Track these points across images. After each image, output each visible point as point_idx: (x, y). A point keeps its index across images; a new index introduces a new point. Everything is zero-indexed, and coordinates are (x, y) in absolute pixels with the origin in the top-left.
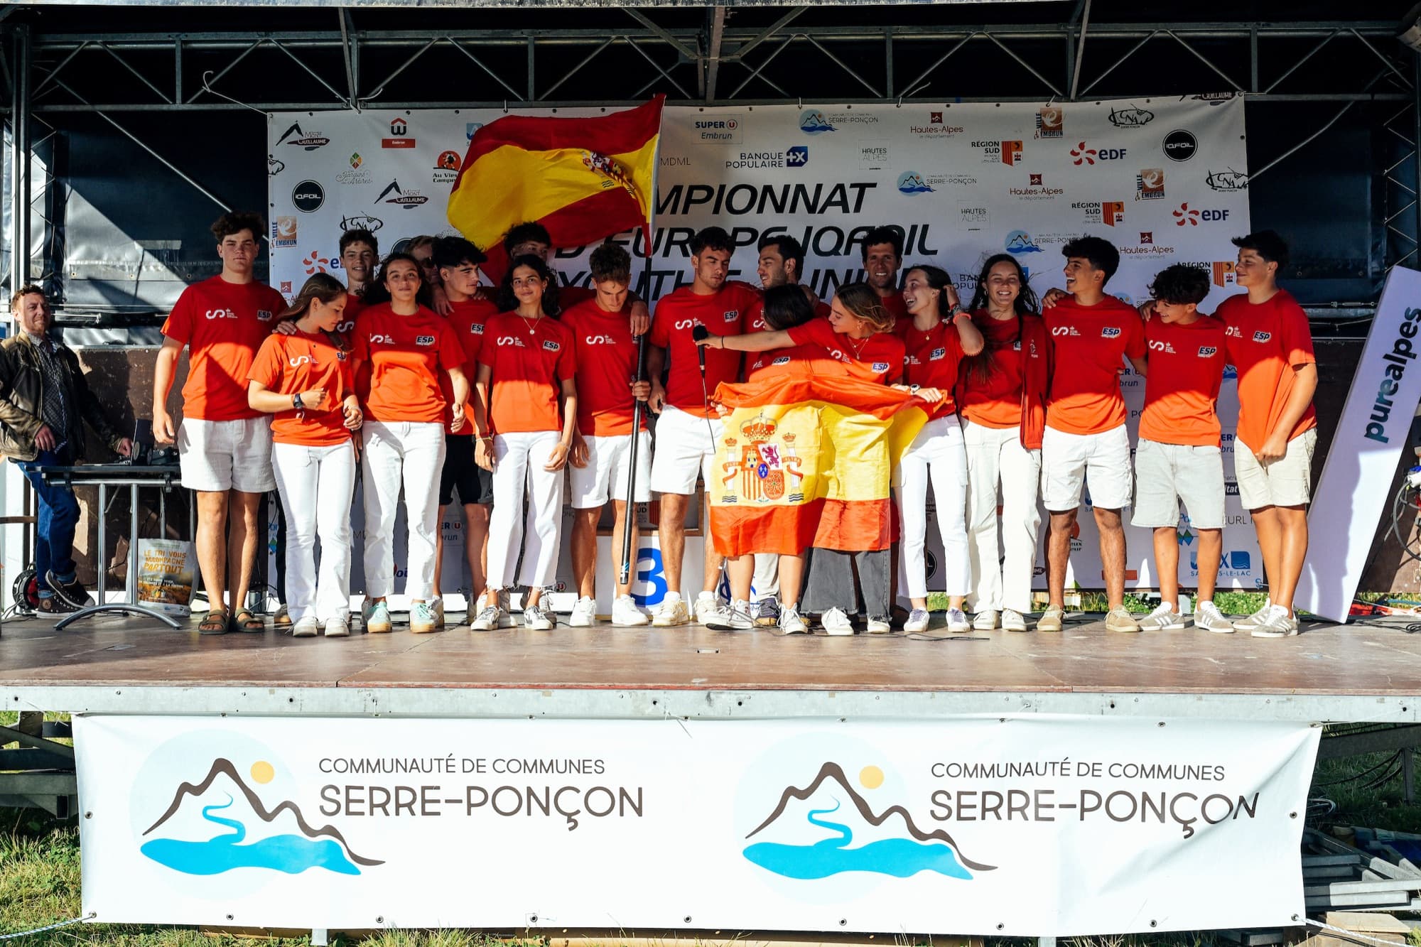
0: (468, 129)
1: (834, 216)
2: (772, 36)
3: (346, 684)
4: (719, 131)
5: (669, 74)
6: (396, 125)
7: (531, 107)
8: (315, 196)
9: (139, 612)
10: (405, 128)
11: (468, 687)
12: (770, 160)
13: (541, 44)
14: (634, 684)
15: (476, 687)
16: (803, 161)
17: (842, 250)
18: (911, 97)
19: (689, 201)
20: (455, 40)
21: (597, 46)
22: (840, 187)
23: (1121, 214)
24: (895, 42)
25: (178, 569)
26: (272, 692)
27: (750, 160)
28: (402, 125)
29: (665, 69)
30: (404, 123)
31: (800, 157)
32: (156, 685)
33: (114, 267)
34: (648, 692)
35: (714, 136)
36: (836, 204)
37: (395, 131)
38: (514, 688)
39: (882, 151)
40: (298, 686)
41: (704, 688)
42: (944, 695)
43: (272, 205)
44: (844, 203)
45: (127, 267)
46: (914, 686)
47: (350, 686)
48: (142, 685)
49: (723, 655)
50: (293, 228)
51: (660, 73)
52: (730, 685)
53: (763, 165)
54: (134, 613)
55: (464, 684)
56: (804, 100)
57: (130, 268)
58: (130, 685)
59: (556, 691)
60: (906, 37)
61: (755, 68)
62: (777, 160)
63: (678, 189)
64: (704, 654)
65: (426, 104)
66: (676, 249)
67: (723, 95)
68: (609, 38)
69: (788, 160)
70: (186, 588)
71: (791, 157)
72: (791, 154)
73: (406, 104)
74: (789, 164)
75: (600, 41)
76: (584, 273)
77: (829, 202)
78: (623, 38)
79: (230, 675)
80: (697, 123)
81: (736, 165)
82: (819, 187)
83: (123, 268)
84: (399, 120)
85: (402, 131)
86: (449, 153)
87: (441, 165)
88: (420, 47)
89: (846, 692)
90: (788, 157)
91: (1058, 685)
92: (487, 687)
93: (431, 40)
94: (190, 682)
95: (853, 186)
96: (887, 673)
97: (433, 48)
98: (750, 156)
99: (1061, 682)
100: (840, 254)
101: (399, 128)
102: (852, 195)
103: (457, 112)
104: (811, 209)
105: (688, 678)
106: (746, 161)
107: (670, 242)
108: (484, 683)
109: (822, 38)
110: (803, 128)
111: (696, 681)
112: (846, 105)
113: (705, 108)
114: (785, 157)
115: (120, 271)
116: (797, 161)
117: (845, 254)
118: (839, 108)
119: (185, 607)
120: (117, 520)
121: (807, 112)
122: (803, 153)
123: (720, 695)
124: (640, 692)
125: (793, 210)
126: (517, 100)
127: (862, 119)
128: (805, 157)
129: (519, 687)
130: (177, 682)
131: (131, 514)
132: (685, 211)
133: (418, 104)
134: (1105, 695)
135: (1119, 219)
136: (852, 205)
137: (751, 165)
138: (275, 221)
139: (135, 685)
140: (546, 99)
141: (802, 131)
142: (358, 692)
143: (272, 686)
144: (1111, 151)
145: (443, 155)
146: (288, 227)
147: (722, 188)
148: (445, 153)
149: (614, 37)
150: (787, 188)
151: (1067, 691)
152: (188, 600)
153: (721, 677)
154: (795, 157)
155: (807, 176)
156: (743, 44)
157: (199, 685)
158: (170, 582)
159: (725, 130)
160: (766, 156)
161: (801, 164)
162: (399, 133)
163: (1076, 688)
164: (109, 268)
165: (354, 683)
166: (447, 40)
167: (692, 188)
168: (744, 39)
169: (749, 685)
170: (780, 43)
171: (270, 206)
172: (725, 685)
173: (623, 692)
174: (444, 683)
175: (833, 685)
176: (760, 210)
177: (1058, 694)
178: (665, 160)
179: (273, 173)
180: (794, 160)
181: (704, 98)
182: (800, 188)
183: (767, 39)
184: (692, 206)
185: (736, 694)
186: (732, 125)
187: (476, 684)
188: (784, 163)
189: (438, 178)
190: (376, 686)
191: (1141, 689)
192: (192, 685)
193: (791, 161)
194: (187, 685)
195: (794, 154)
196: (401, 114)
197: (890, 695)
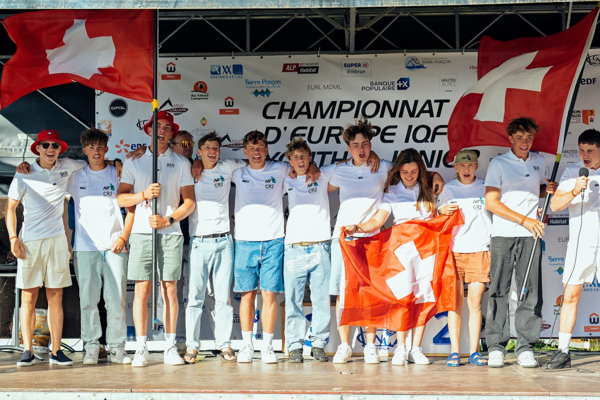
0: (211, 68)
1: (425, 118)
2: (389, 13)
3: (136, 390)
4: (358, 69)
5: (329, 36)
6: (169, 66)
7: (248, 55)
8: (122, 108)
9: (19, 350)
10: (175, 68)
11: (206, 392)
12: (388, 86)
13: (254, 19)
14: (300, 391)
15: (210, 393)
16: (407, 86)
17: (429, 140)
18: (470, 48)
19: (340, 110)
20: (204, 17)
21: (287, 20)
22: (429, 102)
23: (593, 117)
24: (461, 16)
25: (42, 326)
26: (94, 395)
27: (376, 86)
28: (173, 67)
29: (326, 33)
30: (174, 65)
31: (405, 84)
32: (30, 391)
33: (6, 149)
34: (307, 395)
35: (355, 72)
36: (426, 112)
37: (169, 70)
38: (231, 393)
39: (454, 80)
40: (109, 392)
41: (339, 393)
42: (476, 397)
43: (97, 113)
44: (431, 112)
45: (13, 149)
46: (459, 392)
47: (139, 392)
48: (21, 391)
49: (355, 375)
50: (110, 126)
51: (323, 36)
52: (354, 391)
53: (384, 88)
54: (17, 351)
55: (203, 390)
56: (407, 50)
57: (15, 150)
58: (15, 391)
59: (255, 394)
60: (467, 13)
61: (379, 32)
62: (392, 86)
63: (333, 104)
64: (344, 375)
65: (187, 54)
66: (332, 139)
67: (360, 48)
68: (293, 15)
69: (398, 86)
70: (47, 337)
71: (400, 84)
72: (400, 82)
73: (175, 54)
74: (399, 88)
75: (288, 17)
76: (280, 153)
77: (422, 111)
78: (301, 15)
79: (71, 386)
80: (345, 64)
81: (368, 89)
82: (416, 102)
83: (11, 150)
84: (171, 63)
85: (173, 70)
86: (200, 82)
87: (196, 90)
88: (184, 21)
89: (420, 396)
90: (398, 84)
91: (542, 391)
92: (216, 392)
93: (190, 17)
94: (48, 389)
95: (436, 101)
96: (446, 385)
97: (191, 22)
98: (376, 84)
99: (544, 390)
100: (428, 142)
101: (171, 68)
102: (435, 107)
103: (205, 58)
104: (412, 115)
105: (331, 387)
106: (374, 86)
107: (329, 135)
108: (215, 390)
109: (418, 14)
110: (407, 67)
111: (335, 389)
112: (432, 53)
113: (349, 55)
114: (396, 84)
115: (10, 152)
116: (403, 86)
117: (431, 142)
118: (428, 55)
119: (46, 348)
120: (7, 297)
121: (409, 57)
122: (407, 82)
123: (348, 397)
124: (303, 395)
125: (401, 115)
126: (240, 51)
127: (441, 61)
128: (408, 84)
129: (234, 393)
130: (41, 389)
131: (15, 294)
132: (338, 116)
133: (182, 54)
134: (568, 397)
135: (592, 120)
136: (435, 112)
137: (376, 89)
138: (99, 123)
139: (17, 391)
140: (256, 51)
141: (406, 69)
142: (143, 395)
143: (94, 392)
144: (587, 79)
145: (197, 84)
146: (107, 126)
147: (360, 102)
148: (198, 82)
149: (296, 14)
150: (397, 102)
151: (546, 395)
152: (48, 344)
153: (351, 387)
154: (402, 84)
155: (409, 95)
156: (372, 18)
157: (54, 391)
158: (37, 333)
159: (361, 69)
160: (385, 84)
161: (405, 88)
162: (171, 71)
163: (551, 393)
164: (3, 150)
165: (141, 390)
166: (199, 17)
167: (342, 103)
168: (372, 15)
169: (364, 391)
170: (394, 17)
171: (96, 114)
172: (351, 391)
173: (293, 395)
174: (192, 390)
175: (413, 391)
176: (382, 116)
177: (541, 397)
178: (326, 86)
179: (98, 95)
180: (402, 86)
181: (349, 50)
182: (405, 103)
183: (386, 15)
184: (342, 113)
185: (357, 397)
186: (365, 66)
187: (210, 390)
188: (396, 88)
189: (194, 97)
190: (153, 392)
191: (589, 394)
192: (49, 391)
193: (400, 86)
194: (47, 391)
195: (402, 83)
196: (173, 60)
197: (445, 397)
